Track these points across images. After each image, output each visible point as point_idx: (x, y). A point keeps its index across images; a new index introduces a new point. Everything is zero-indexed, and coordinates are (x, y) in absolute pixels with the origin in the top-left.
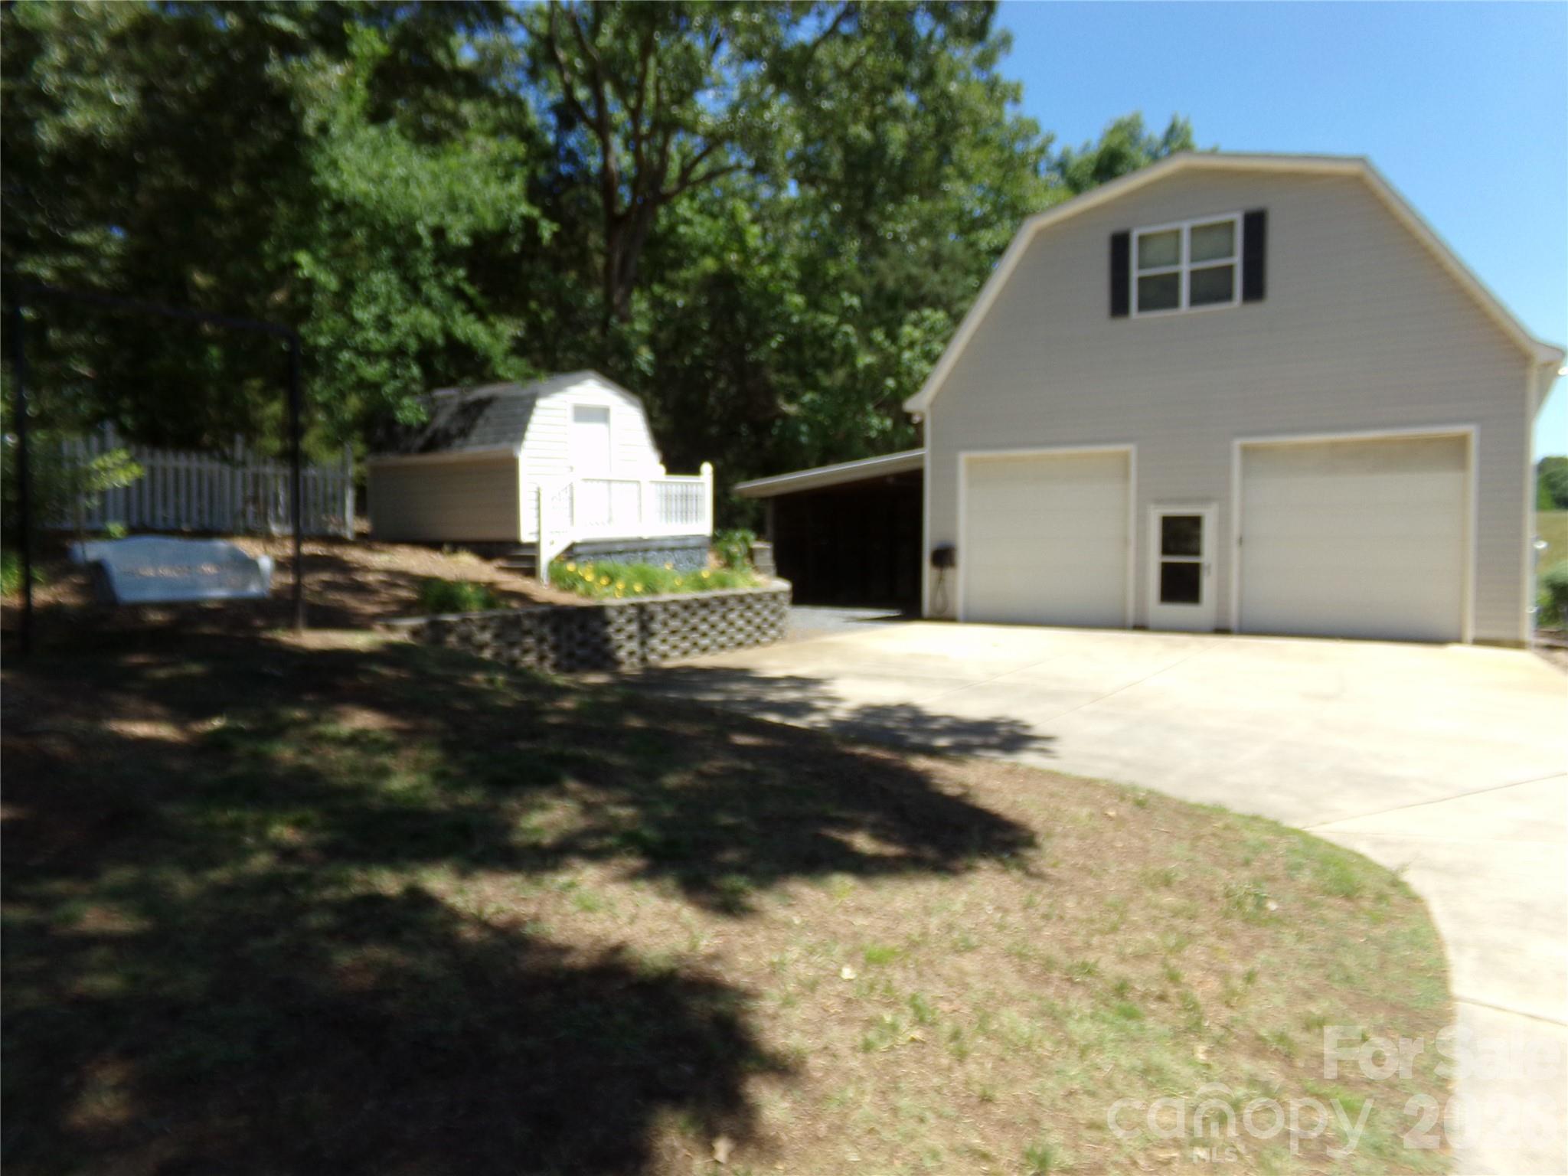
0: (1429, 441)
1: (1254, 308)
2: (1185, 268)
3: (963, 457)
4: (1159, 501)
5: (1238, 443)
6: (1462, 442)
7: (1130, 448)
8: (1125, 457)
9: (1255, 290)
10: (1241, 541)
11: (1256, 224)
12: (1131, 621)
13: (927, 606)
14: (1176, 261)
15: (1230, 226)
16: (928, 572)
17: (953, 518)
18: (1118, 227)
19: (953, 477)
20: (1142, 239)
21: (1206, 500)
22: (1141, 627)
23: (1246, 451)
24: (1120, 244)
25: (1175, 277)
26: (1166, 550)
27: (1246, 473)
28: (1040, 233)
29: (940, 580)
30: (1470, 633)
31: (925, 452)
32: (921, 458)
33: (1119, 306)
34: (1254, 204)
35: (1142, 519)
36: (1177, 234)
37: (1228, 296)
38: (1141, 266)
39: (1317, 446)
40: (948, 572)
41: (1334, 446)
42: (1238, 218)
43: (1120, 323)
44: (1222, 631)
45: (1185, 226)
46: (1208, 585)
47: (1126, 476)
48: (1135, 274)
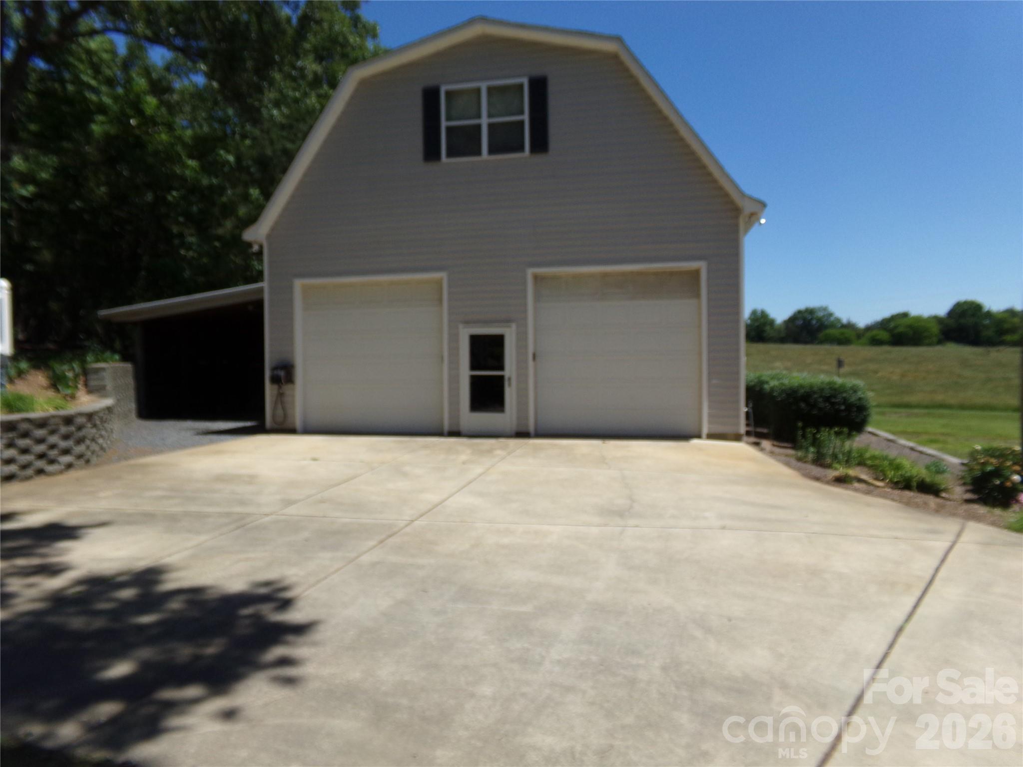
0: (672, 274)
1: (540, 158)
2: (484, 121)
3: (299, 284)
4: (467, 323)
5: (530, 272)
6: (696, 274)
7: (442, 275)
8: (439, 283)
9: (540, 144)
10: (534, 357)
11: (539, 87)
12: (446, 428)
13: (269, 422)
14: (479, 116)
15: (521, 86)
16: (270, 390)
17: (290, 339)
18: (430, 82)
19: (290, 302)
20: (449, 94)
21: (507, 321)
22: (455, 433)
23: (536, 278)
24: (431, 97)
25: (478, 127)
26: (474, 366)
27: (538, 298)
28: (364, 84)
29: (281, 395)
30: (705, 431)
31: (265, 284)
32: (261, 290)
33: (431, 153)
34: (537, 72)
35: (454, 338)
36: (478, 91)
37: (520, 148)
38: (449, 118)
39: (592, 276)
40: (286, 388)
41: (605, 275)
42: (525, 81)
43: (433, 167)
44: (522, 434)
45: (484, 86)
46: (510, 394)
47: (440, 300)
48: (444, 124)
